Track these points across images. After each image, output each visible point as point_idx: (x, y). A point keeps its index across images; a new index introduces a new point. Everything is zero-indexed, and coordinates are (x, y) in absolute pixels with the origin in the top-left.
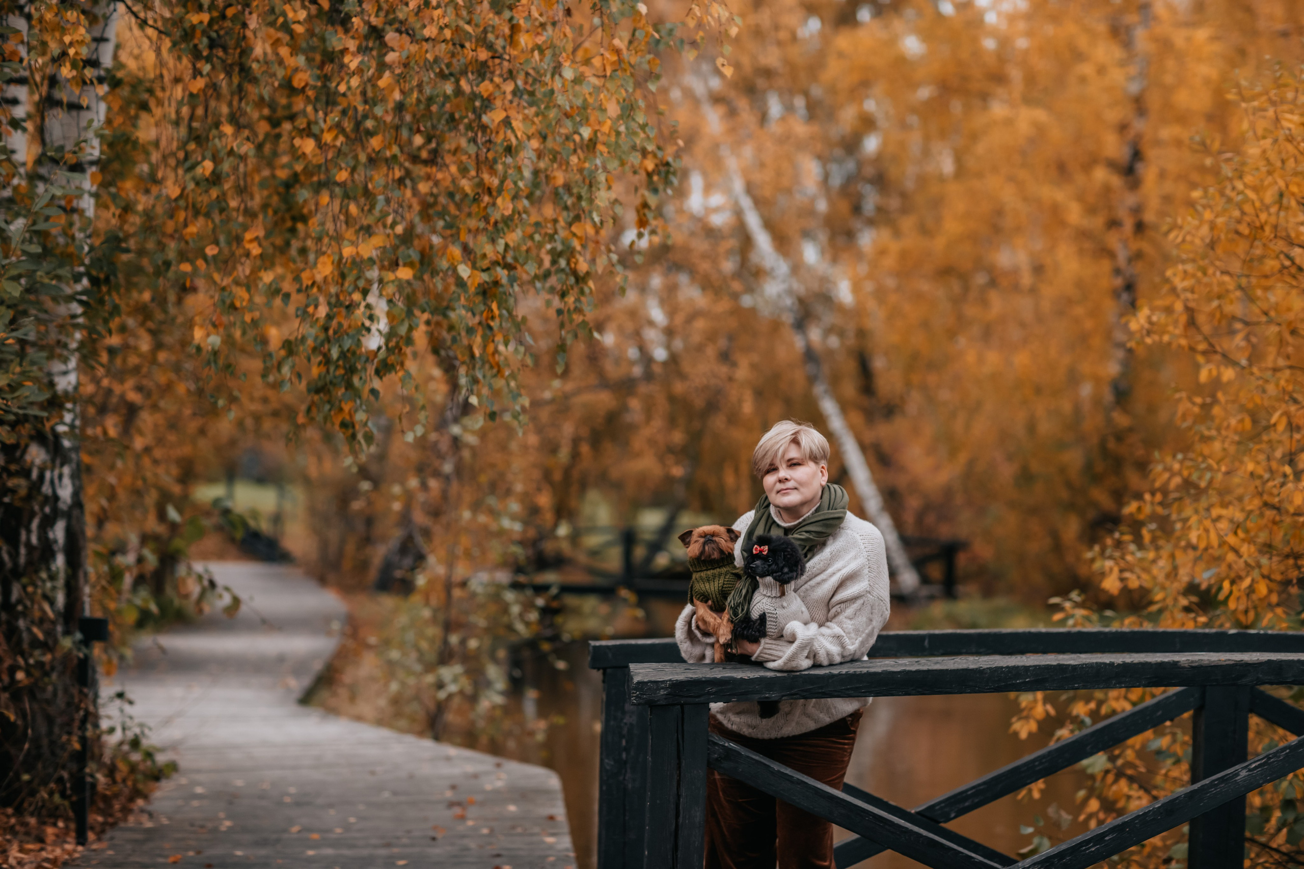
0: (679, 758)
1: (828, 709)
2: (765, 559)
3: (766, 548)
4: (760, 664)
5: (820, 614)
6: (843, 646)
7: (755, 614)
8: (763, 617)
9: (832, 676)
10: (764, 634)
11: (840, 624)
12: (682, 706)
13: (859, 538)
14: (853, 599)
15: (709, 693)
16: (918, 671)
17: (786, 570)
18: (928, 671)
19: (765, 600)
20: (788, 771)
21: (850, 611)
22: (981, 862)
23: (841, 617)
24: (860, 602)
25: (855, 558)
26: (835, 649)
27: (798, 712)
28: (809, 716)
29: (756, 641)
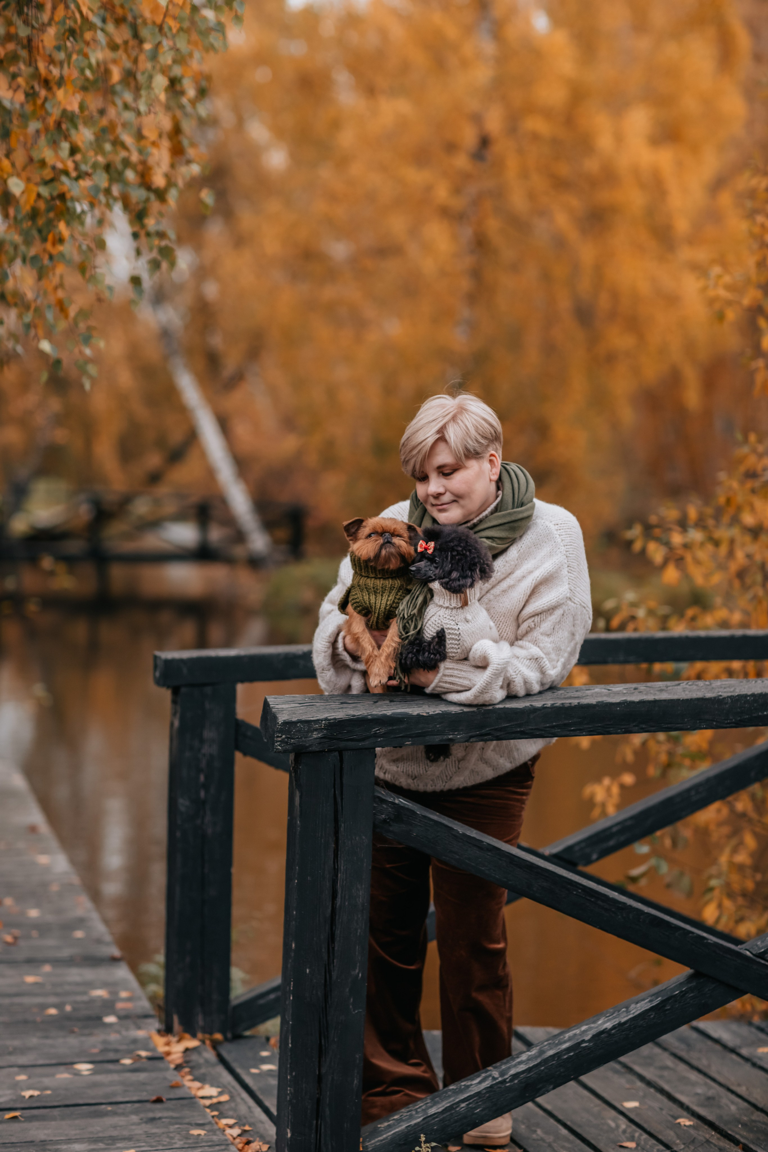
0: (336, 820)
1: (510, 752)
2: (431, 559)
3: (432, 544)
4: (437, 697)
5: (509, 630)
6: (542, 672)
7: (430, 632)
8: (441, 636)
9: (534, 710)
10: (444, 657)
11: (535, 642)
12: (341, 752)
13: (553, 528)
14: (551, 610)
15: (376, 735)
16: (642, 702)
17: (455, 575)
18: (655, 702)
19: (442, 612)
20: (474, 833)
21: (546, 625)
22: (716, 944)
23: (535, 634)
24: (558, 612)
25: (551, 555)
26: (533, 676)
27: (474, 757)
28: (486, 762)
29: (433, 667)
